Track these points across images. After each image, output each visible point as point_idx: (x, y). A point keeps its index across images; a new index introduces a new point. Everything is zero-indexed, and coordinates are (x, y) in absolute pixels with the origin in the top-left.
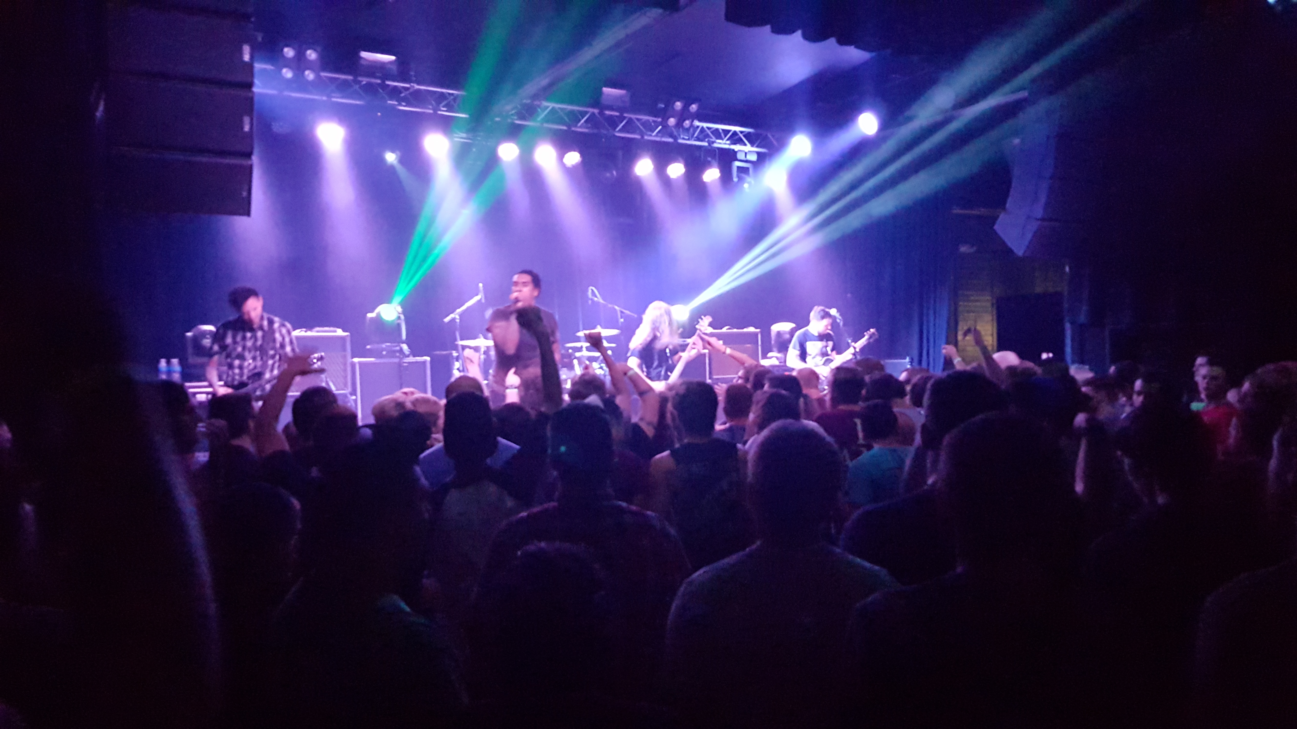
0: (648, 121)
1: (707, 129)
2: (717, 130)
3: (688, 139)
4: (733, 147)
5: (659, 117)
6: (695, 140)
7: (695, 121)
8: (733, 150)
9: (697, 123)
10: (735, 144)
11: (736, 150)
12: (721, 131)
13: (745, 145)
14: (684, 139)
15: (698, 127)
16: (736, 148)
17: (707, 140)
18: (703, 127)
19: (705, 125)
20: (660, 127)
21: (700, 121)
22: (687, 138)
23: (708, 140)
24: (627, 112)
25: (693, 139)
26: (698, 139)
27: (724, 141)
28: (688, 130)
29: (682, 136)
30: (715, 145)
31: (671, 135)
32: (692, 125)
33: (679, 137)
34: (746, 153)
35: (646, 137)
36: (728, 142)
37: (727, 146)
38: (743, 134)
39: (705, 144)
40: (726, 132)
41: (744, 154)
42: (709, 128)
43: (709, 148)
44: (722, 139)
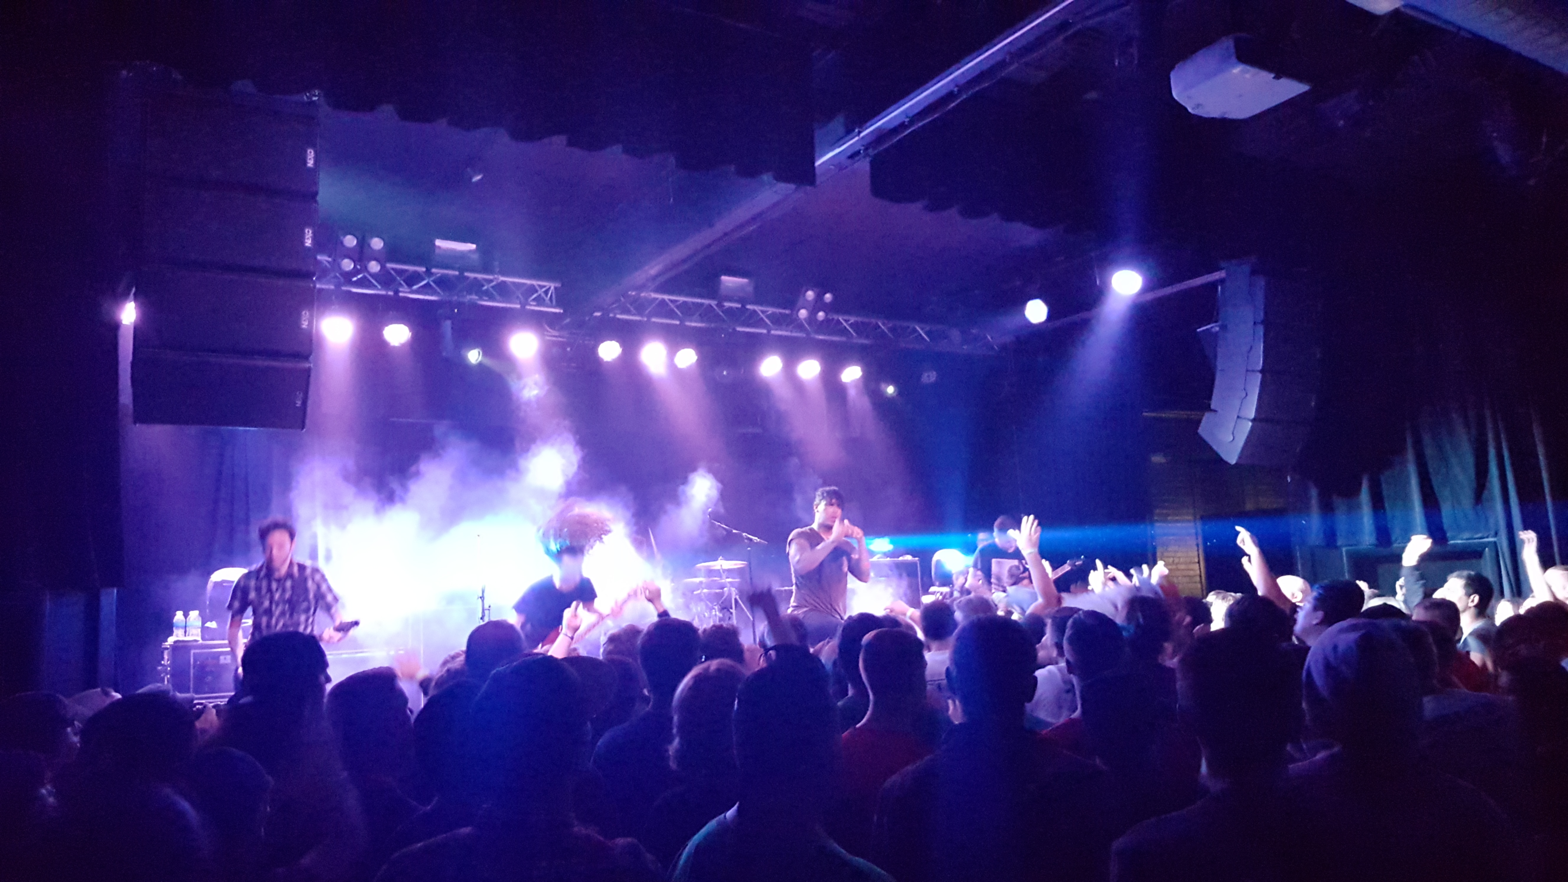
0: (775, 313)
2: (856, 322)
5: (787, 309)
7: (830, 314)
9: (832, 316)
12: (860, 324)
14: (817, 333)
15: (833, 320)
18: (839, 320)
19: (842, 317)
20: (789, 320)
21: (835, 313)
24: (750, 303)
26: (835, 335)
28: (822, 322)
30: (855, 340)
31: (802, 330)
32: (826, 319)
33: (812, 331)
35: (773, 332)
38: (887, 326)
39: (844, 339)
40: (866, 325)
42: (846, 321)
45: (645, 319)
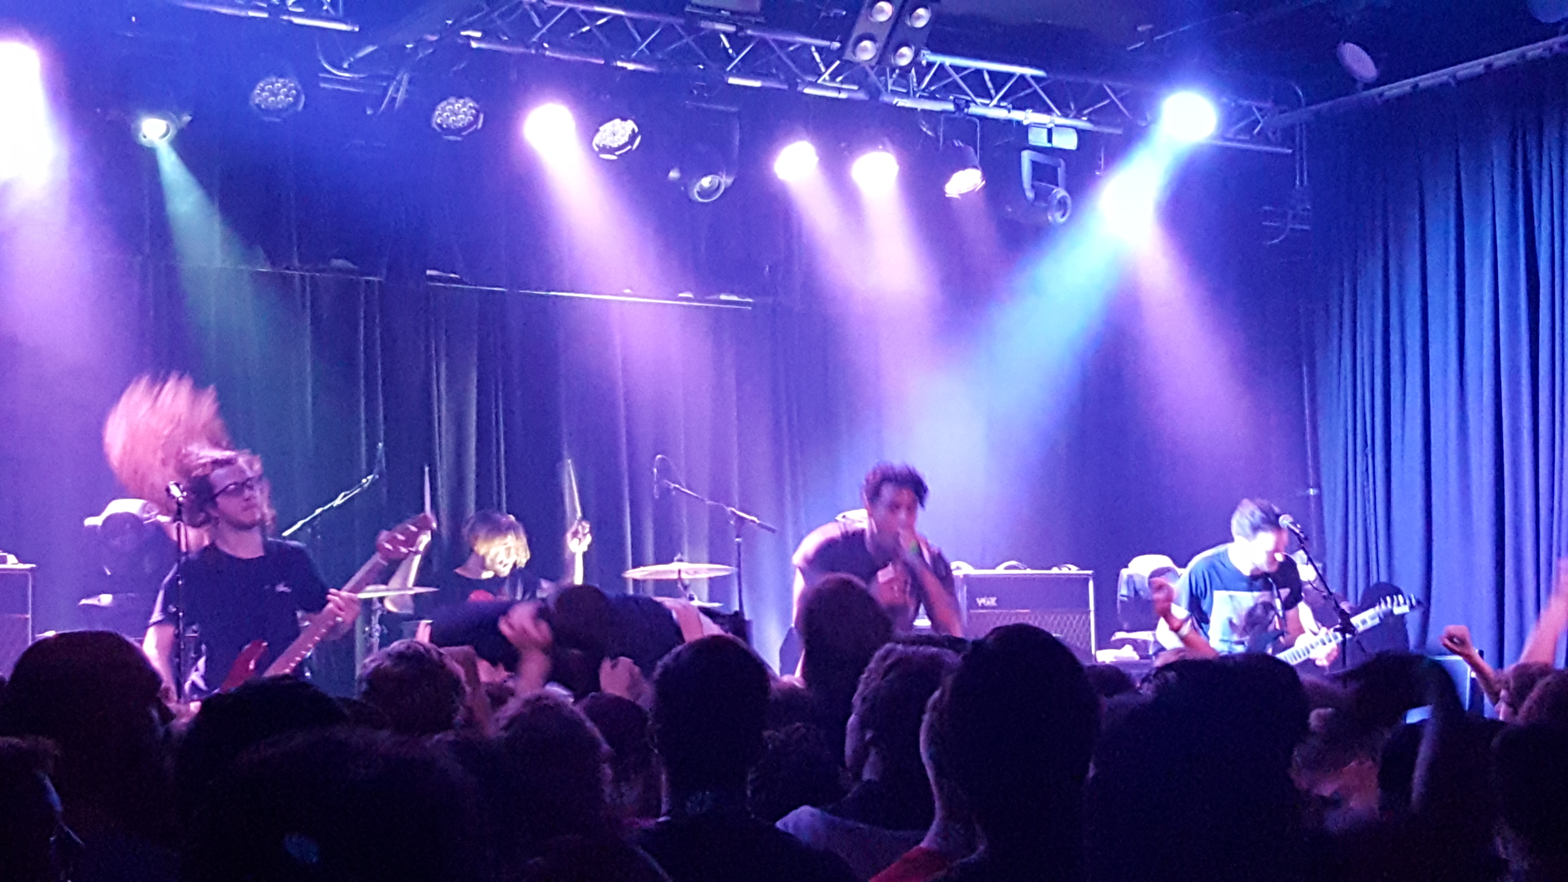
0: (807, 46)
1: (951, 71)
2: (979, 72)
3: (907, 95)
4: (1016, 115)
5: (832, 40)
6: (921, 97)
7: (923, 52)
8: (1019, 123)
9: (928, 57)
10: (1022, 108)
11: (1025, 123)
12: (987, 77)
13: (1049, 111)
14: (894, 93)
15: (930, 65)
16: (1026, 118)
17: (951, 97)
18: (942, 66)
19: (948, 61)
20: (838, 63)
21: (935, 51)
22: (905, 91)
23: (955, 98)
24: (757, 25)
25: (918, 95)
26: (932, 97)
27: (995, 102)
28: (905, 71)
29: (890, 87)
30: (974, 110)
31: (862, 85)
32: (915, 62)
33: (883, 89)
34: (1050, 132)
35: (799, 88)
36: (1003, 104)
37: (1001, 114)
38: (1044, 84)
39: (950, 107)
40: (999, 79)
41: (1045, 132)
42: (957, 69)
43: (957, 115)
44: (991, 98)
45: (533, 52)
